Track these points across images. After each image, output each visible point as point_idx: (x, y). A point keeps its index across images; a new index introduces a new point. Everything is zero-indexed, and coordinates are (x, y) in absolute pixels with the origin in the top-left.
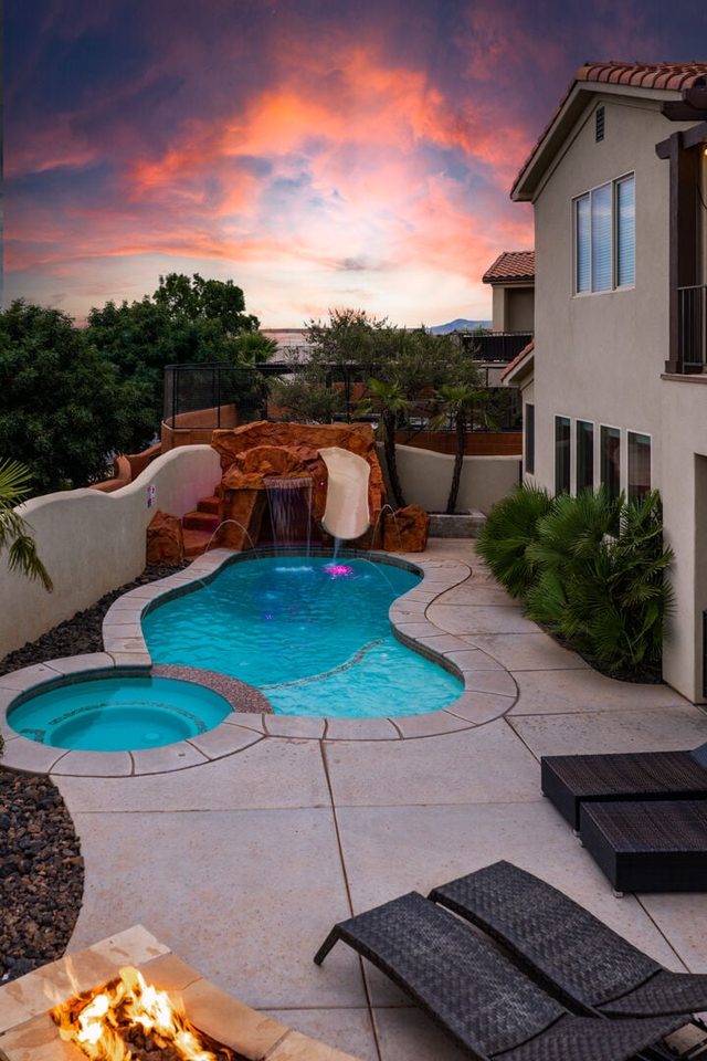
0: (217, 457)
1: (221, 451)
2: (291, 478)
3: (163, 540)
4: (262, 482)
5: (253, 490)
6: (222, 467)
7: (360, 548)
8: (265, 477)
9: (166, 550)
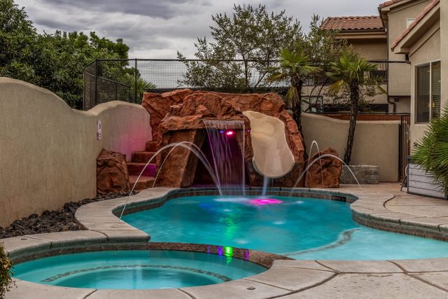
0: (147, 116)
1: (151, 111)
2: (226, 119)
4: (201, 122)
5: (192, 130)
6: (152, 126)
7: (285, 187)
8: (203, 117)
9: (115, 180)
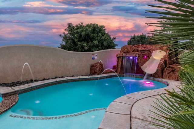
3: (95, 68)
7: (155, 77)
9: (95, 70)
